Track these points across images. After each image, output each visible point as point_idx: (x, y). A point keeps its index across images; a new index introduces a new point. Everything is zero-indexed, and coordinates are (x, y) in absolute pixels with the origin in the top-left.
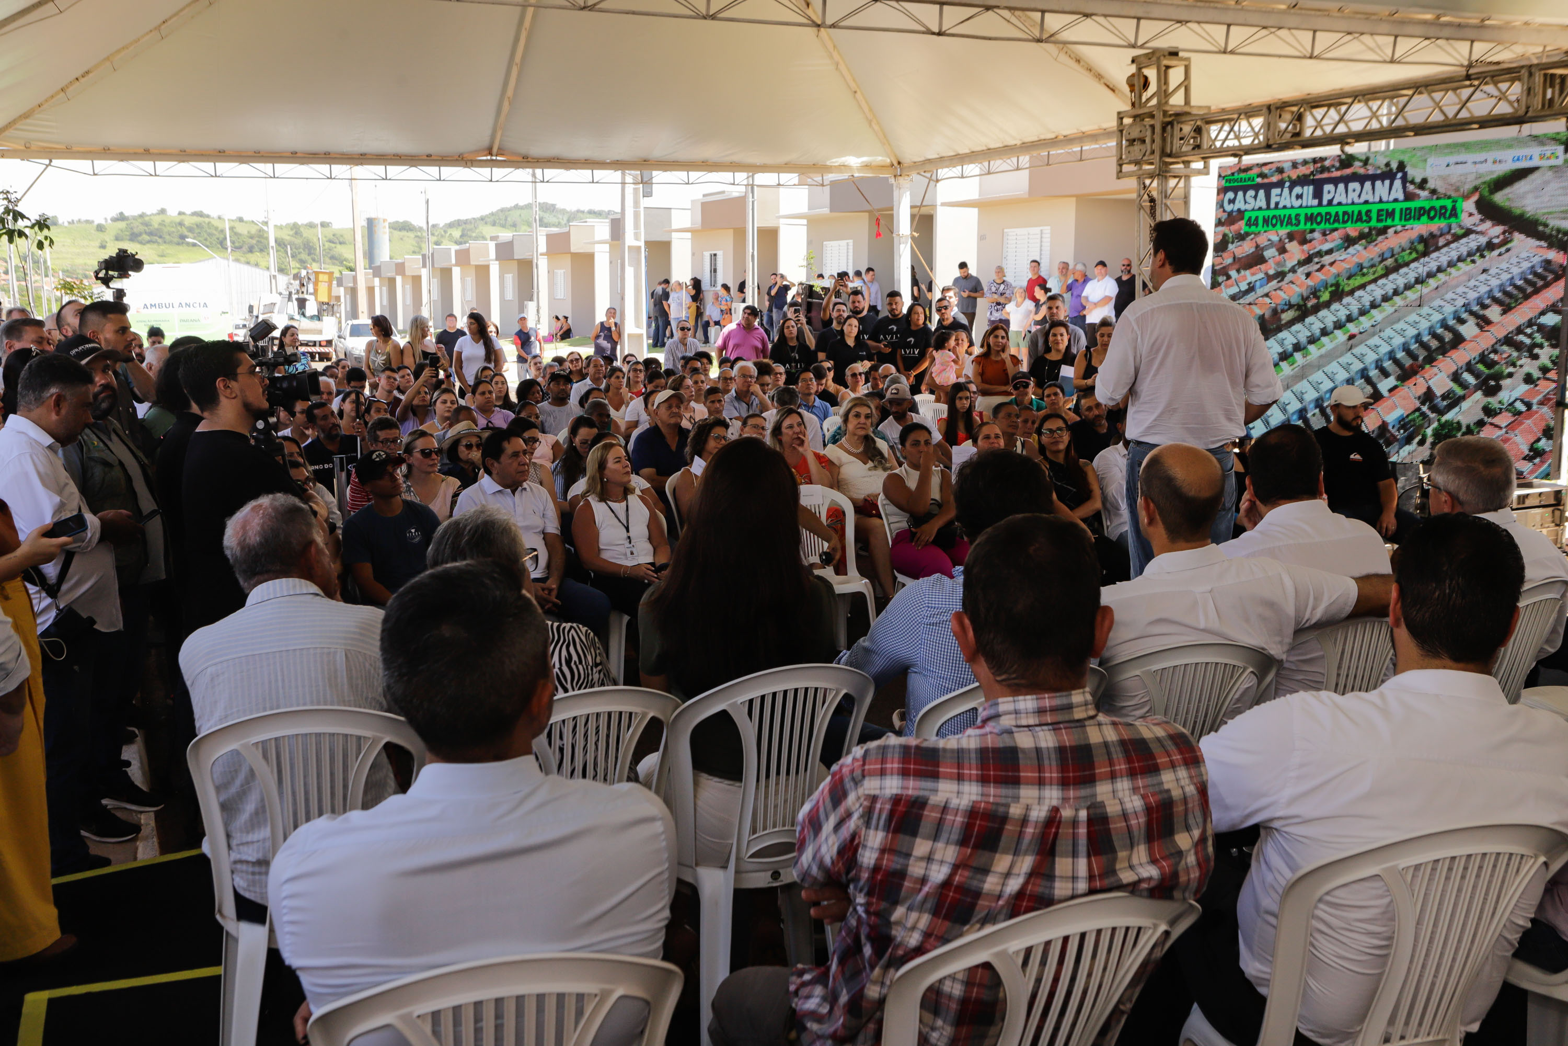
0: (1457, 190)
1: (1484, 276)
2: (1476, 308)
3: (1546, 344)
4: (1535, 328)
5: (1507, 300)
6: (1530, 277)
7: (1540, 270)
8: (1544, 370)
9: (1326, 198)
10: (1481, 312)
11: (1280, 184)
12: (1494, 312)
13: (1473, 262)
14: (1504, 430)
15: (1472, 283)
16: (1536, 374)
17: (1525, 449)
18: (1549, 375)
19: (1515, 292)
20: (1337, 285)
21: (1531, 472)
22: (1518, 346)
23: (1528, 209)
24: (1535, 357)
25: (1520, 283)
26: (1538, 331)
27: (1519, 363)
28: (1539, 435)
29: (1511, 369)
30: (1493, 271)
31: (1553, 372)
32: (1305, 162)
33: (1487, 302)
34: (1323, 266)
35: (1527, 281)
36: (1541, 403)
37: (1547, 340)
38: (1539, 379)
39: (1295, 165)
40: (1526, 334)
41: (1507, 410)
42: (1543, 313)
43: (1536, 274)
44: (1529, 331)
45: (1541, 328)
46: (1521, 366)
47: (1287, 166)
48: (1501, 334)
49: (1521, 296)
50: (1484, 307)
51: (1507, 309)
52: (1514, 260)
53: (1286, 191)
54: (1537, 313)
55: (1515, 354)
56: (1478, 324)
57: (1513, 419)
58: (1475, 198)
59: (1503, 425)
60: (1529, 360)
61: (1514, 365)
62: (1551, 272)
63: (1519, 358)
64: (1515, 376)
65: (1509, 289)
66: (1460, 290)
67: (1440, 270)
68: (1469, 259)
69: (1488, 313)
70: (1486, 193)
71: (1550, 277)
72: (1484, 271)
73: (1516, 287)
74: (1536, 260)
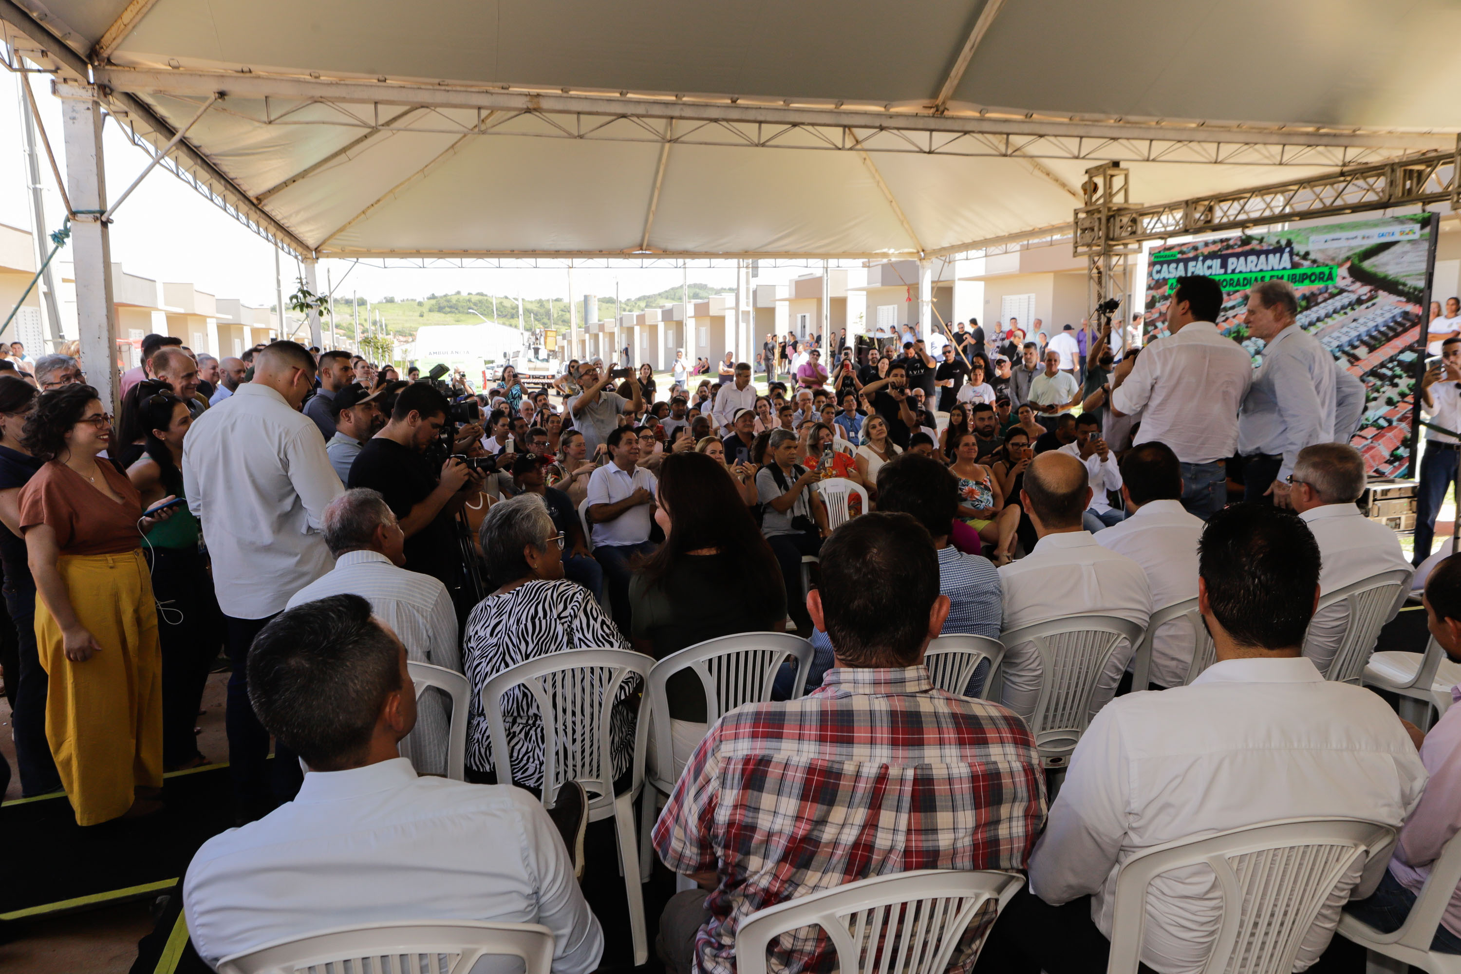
0: (1333, 259)
1: (1354, 324)
2: (1347, 349)
3: (1404, 375)
4: (1395, 363)
5: (1373, 342)
6: (1392, 324)
7: (1399, 319)
8: (1403, 395)
9: (1230, 268)
10: (1352, 352)
11: (1195, 258)
12: (1362, 352)
13: (1345, 313)
14: (1370, 441)
15: (1345, 330)
16: (1396, 398)
17: (1386, 454)
18: (1406, 399)
19: (1379, 336)
20: (1238, 332)
21: (1392, 473)
22: (1382, 377)
23: (1390, 272)
24: (1396, 385)
25: (1383, 329)
26: (1398, 365)
27: (1382, 390)
28: (1398, 444)
29: (1375, 395)
30: (1361, 321)
31: (1410, 397)
32: (1214, 242)
33: (1357, 343)
34: (1227, 319)
35: (1389, 328)
36: (1401, 420)
37: (1406, 372)
38: (1398, 402)
39: (1206, 244)
40: (1388, 368)
41: (1372, 425)
42: (1402, 352)
43: (1396, 322)
44: (1390, 365)
45: (1401, 364)
46: (1384, 392)
47: (1200, 245)
48: (1368, 369)
49: (1384, 339)
50: (1355, 347)
51: (1372, 349)
52: (1379, 312)
53: (1200, 263)
54: (1397, 351)
55: (1379, 383)
56: (1349, 361)
57: (1377, 432)
58: (1348, 265)
59: (1369, 437)
60: (1390, 388)
61: (1378, 391)
62: (1409, 320)
63: (1382, 386)
64: (1379, 400)
65: (1375, 333)
66: (1335, 334)
67: (1319, 320)
68: (1342, 312)
69: (1357, 352)
70: (1356, 261)
71: (1408, 324)
72: (1355, 320)
73: (1380, 332)
74: (1397, 311)
